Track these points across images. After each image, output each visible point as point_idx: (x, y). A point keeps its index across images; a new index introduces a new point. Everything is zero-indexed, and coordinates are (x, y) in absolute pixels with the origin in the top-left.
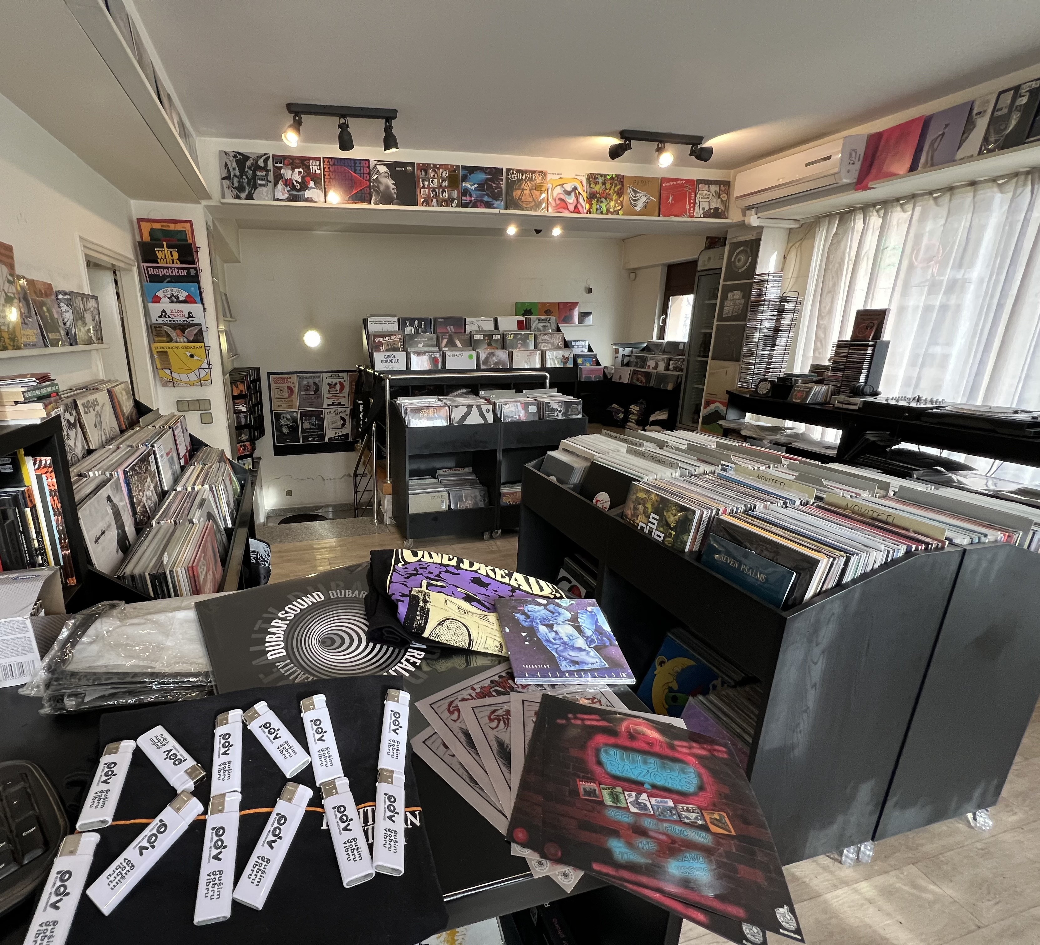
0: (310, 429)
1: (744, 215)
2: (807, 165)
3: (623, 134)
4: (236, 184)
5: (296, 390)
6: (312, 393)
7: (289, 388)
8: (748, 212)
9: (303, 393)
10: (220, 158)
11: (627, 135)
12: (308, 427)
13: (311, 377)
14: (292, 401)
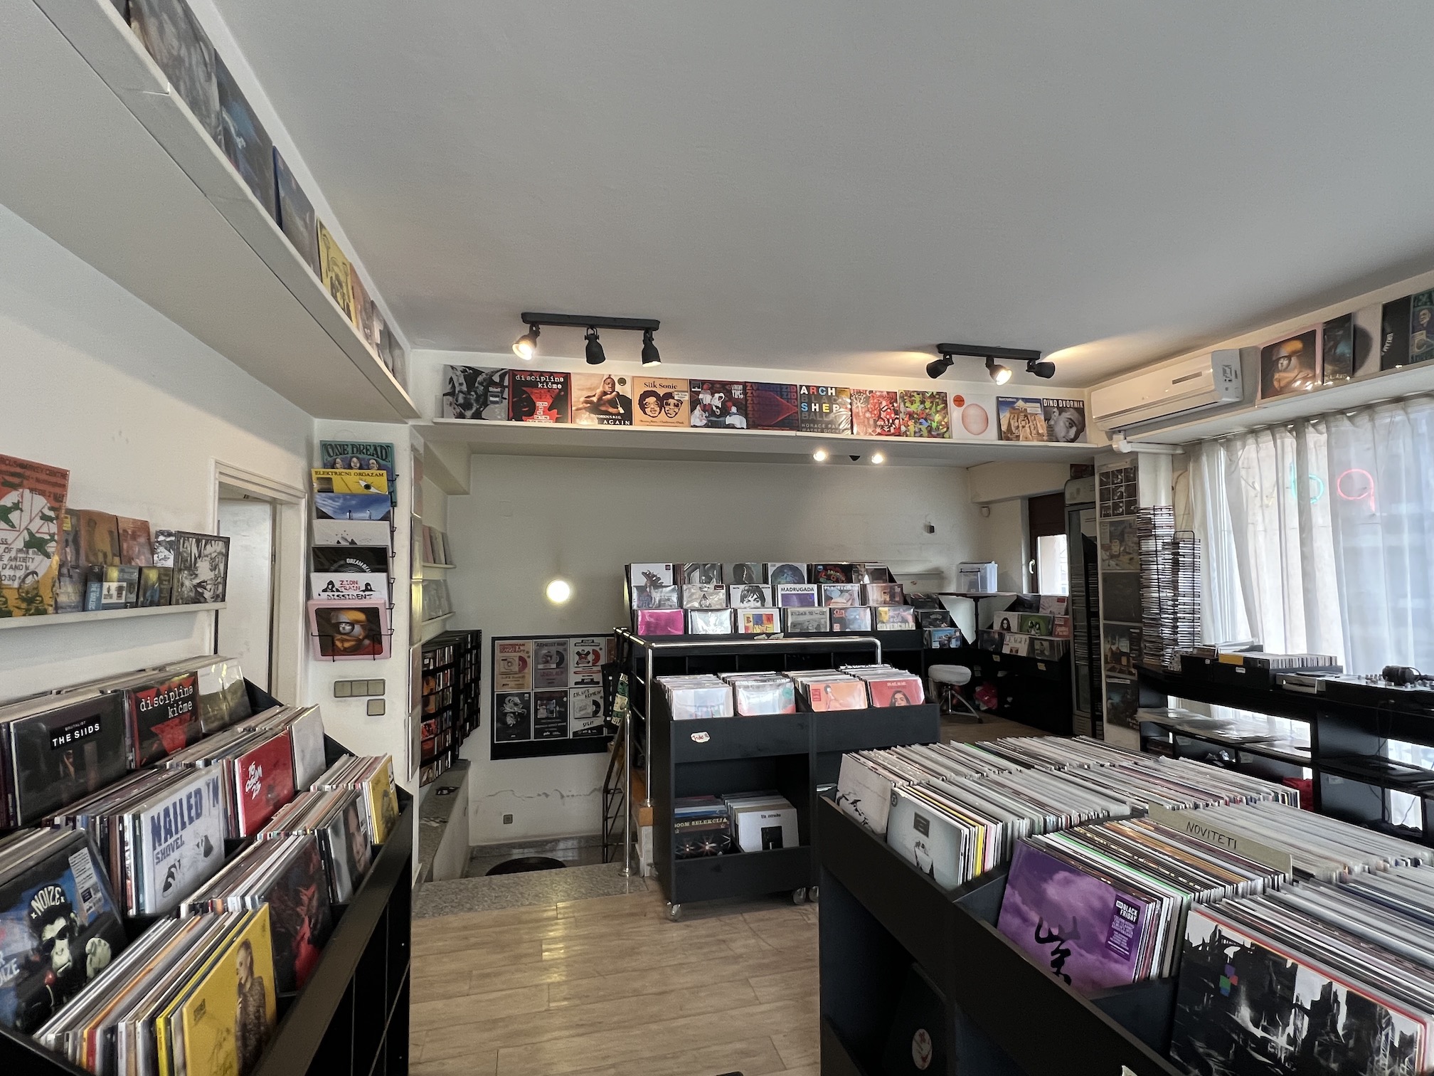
0: (547, 718)
1: (1111, 439)
2: (1174, 382)
3: (941, 348)
4: (461, 400)
5: (530, 662)
6: (554, 666)
7: (521, 659)
8: (1115, 437)
9: (540, 667)
10: (445, 372)
11: (946, 350)
12: (544, 716)
13: (553, 644)
14: (523, 677)
